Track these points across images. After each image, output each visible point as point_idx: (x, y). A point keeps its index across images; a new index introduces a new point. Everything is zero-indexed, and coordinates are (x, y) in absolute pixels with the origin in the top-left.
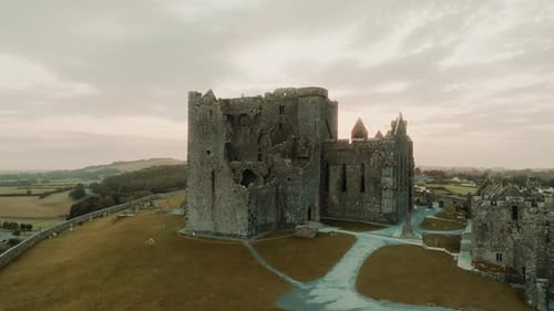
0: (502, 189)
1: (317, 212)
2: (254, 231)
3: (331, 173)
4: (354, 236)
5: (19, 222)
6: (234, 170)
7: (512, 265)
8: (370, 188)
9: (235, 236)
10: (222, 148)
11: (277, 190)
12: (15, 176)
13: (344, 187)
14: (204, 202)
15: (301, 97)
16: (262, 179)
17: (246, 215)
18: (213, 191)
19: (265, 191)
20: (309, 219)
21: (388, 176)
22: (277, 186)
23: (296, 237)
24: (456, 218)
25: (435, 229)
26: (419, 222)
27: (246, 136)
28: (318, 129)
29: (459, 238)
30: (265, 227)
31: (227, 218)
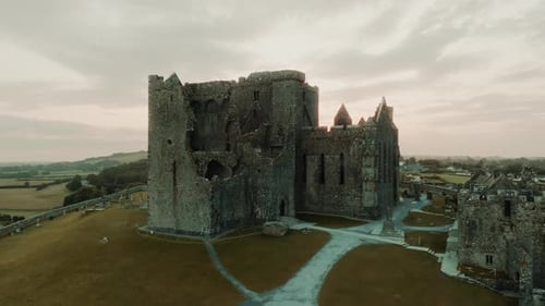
0: (493, 181)
1: (292, 205)
2: (218, 229)
3: (309, 163)
4: (328, 234)
5: (12, 215)
6: (197, 162)
7: (504, 268)
8: (350, 179)
9: (198, 234)
10: (183, 137)
11: (246, 182)
12: (16, 168)
13: (321, 179)
14: (166, 196)
15: (275, 81)
16: (231, 171)
17: (208, 211)
18: (175, 184)
19: (232, 184)
20: (282, 214)
21: (370, 166)
22: (246, 178)
23: (264, 235)
24: (444, 212)
25: (419, 225)
26: (403, 217)
27: (213, 124)
28: (294, 115)
29: (446, 235)
30: (232, 224)
31: (190, 215)
